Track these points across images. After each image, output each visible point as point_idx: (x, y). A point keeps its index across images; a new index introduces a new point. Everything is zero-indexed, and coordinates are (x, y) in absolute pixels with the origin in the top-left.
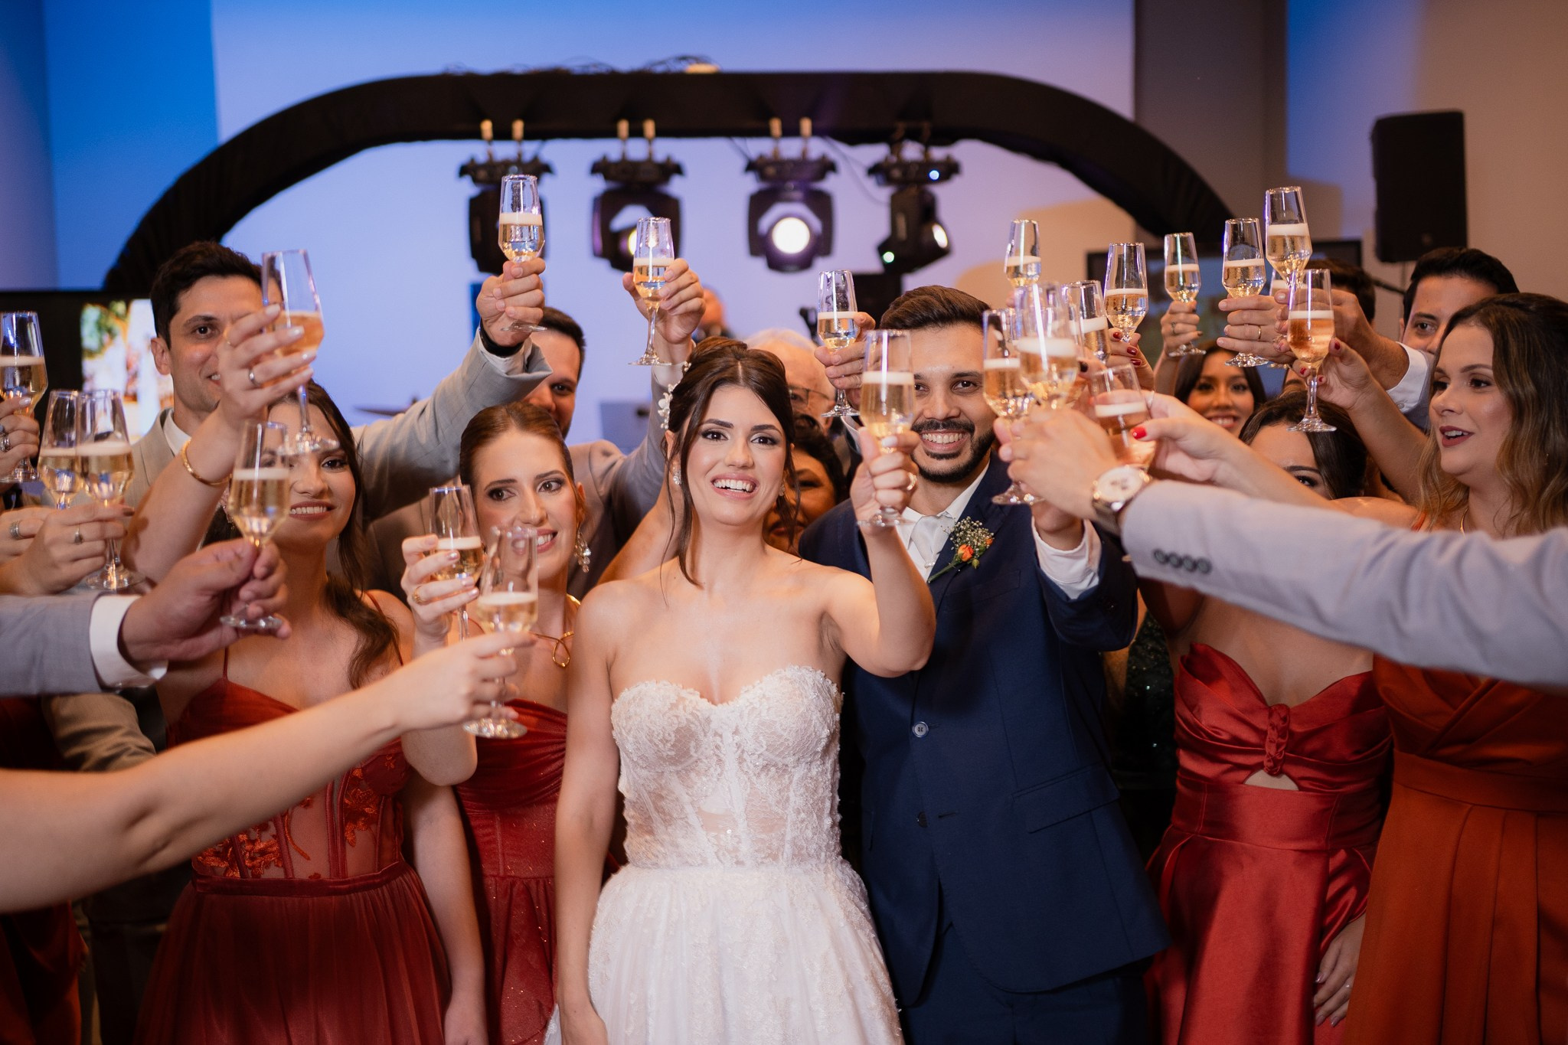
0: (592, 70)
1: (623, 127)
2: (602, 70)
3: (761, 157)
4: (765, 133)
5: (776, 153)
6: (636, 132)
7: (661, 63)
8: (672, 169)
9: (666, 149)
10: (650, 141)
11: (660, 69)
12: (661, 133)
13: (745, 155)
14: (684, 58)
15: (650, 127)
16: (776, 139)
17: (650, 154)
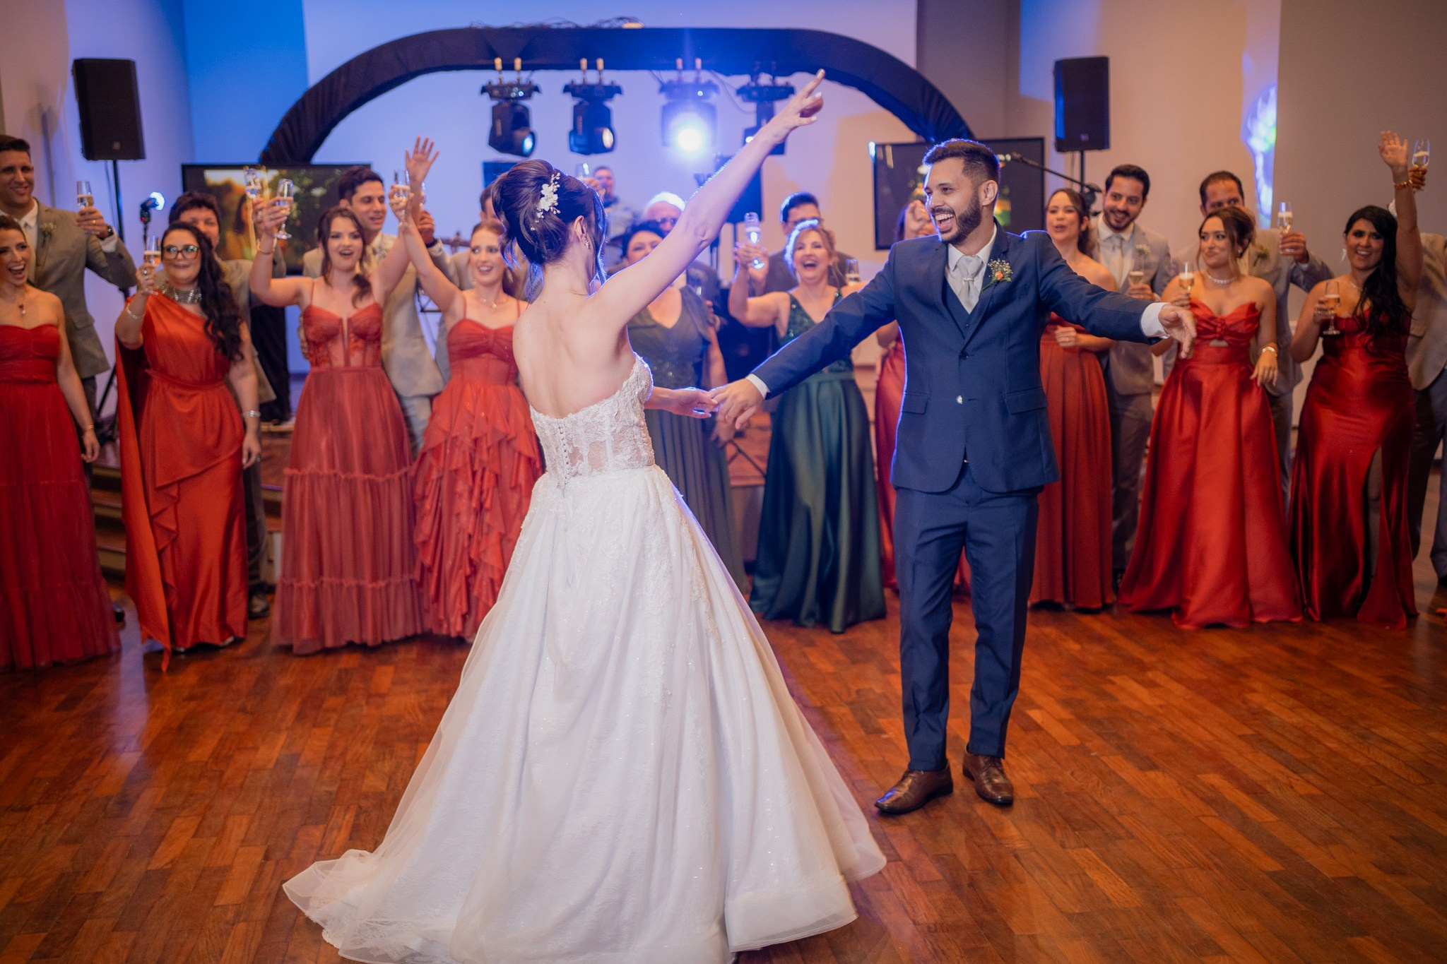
0: (564, 26)
1: (584, 62)
2: (570, 26)
3: (670, 82)
4: (673, 67)
5: (680, 80)
6: (592, 66)
7: (607, 21)
8: (614, 90)
9: (610, 77)
10: (600, 72)
11: (606, 26)
12: (607, 67)
13: (660, 82)
14: (621, 19)
15: (600, 63)
16: (680, 71)
17: (600, 80)
